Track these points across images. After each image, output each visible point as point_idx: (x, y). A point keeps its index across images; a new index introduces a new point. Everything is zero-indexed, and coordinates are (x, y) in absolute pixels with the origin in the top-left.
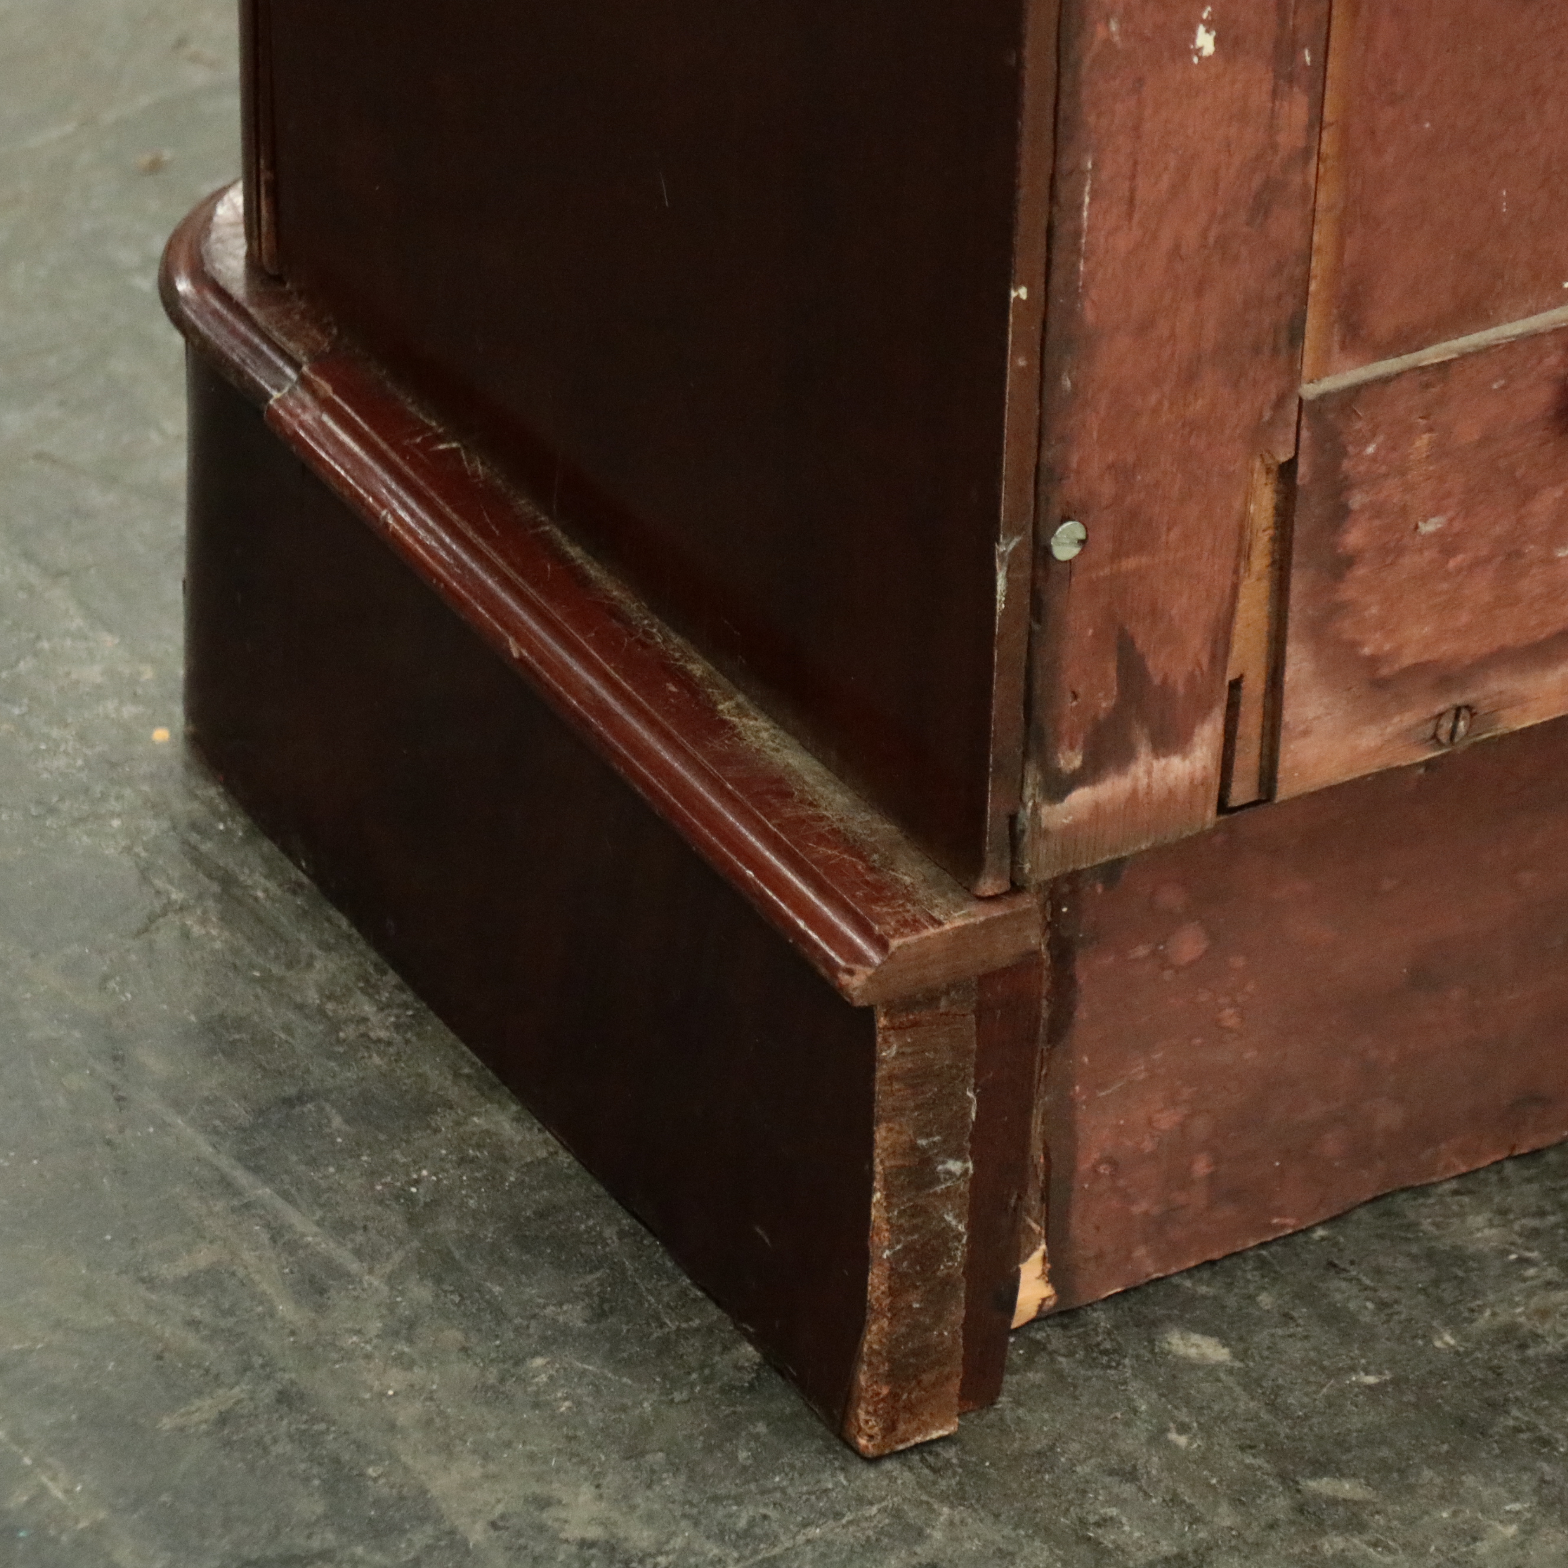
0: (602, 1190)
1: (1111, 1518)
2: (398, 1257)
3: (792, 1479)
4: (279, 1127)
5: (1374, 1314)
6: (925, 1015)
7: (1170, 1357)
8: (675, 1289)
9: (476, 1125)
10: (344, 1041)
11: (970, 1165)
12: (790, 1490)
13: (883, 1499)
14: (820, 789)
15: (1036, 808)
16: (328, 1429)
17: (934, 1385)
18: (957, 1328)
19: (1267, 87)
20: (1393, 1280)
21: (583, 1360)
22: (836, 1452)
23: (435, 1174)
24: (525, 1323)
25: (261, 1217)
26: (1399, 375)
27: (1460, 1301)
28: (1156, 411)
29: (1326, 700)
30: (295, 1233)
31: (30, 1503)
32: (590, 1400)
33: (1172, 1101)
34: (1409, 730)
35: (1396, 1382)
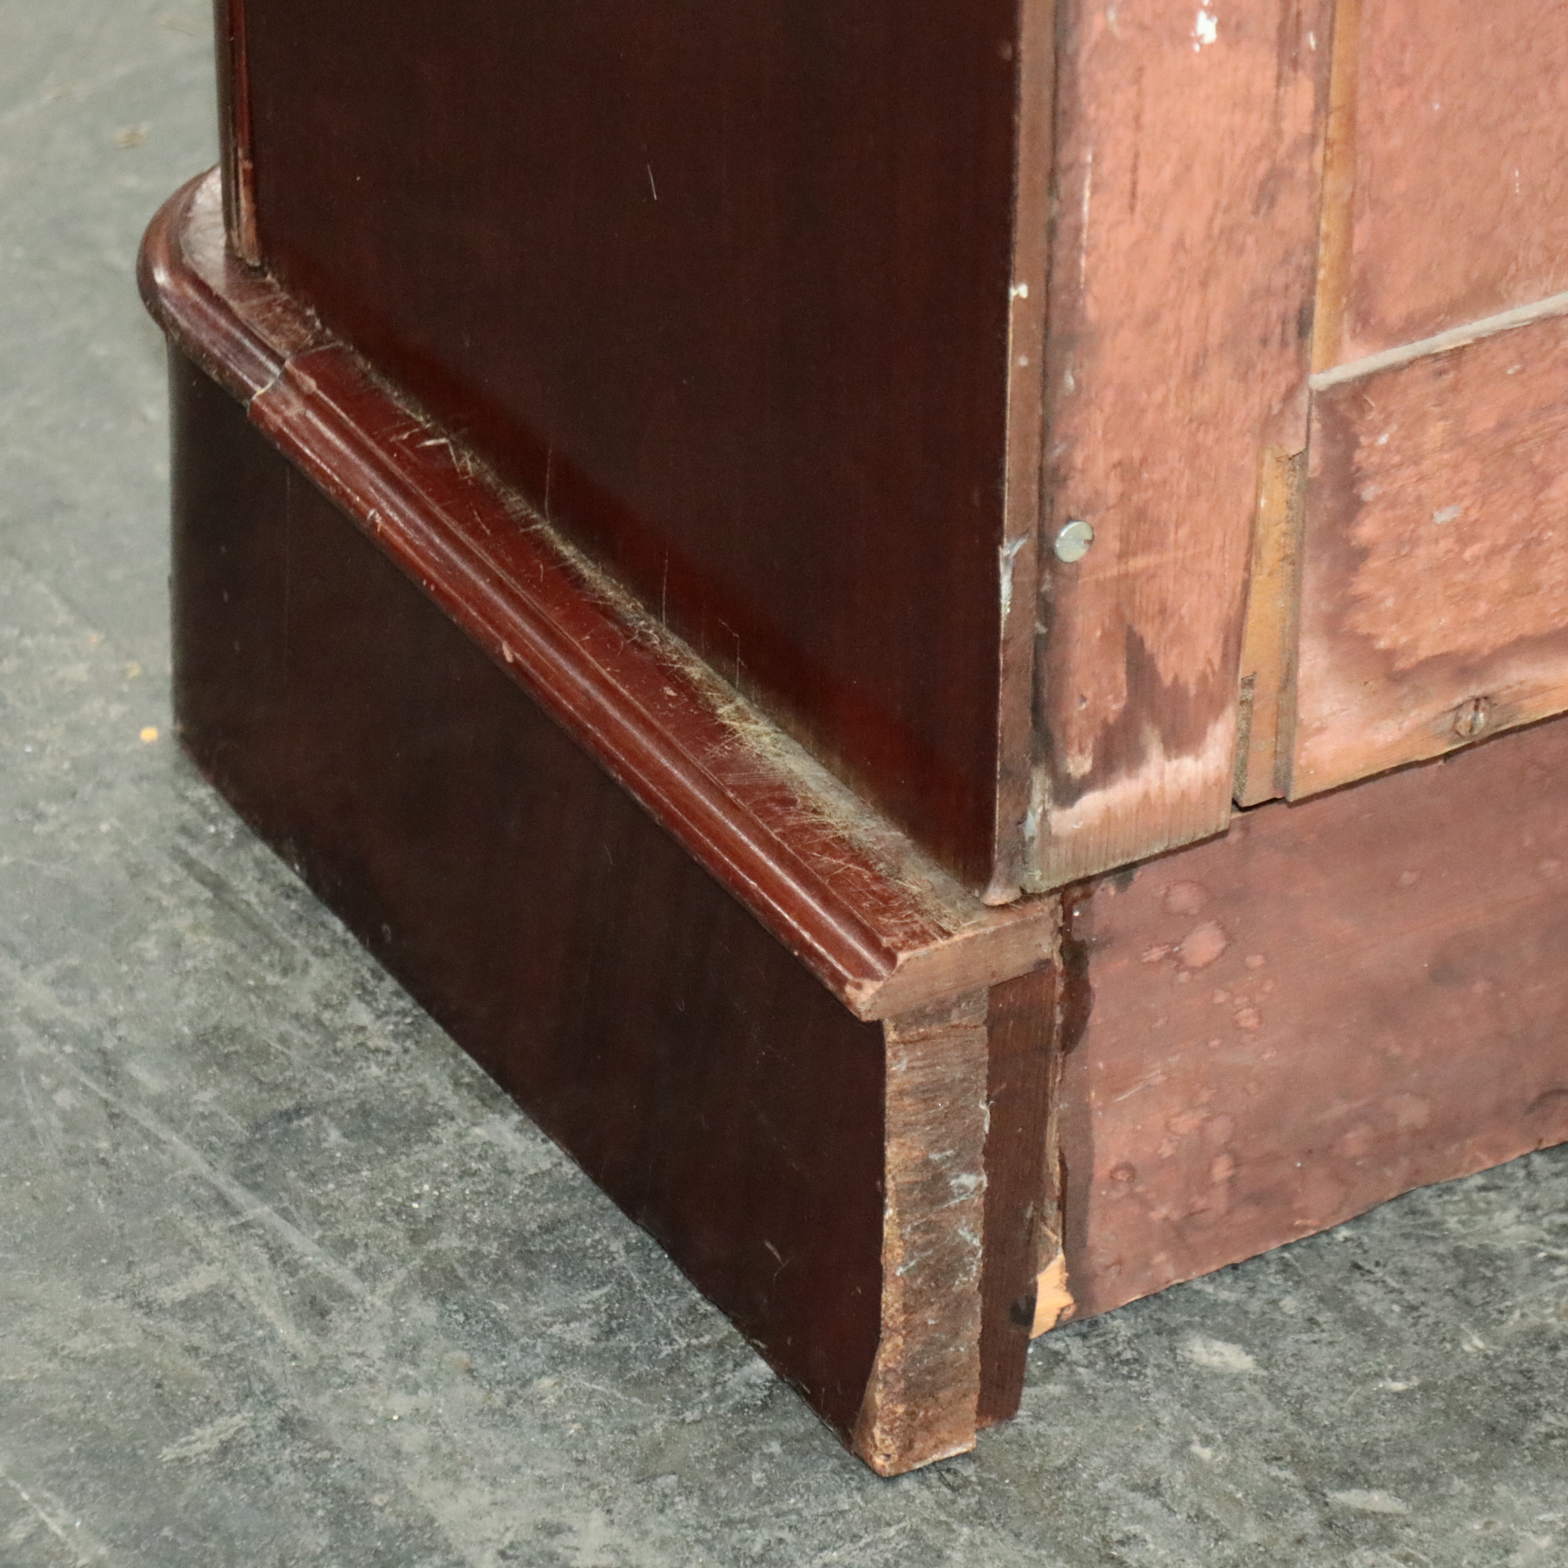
0: (608, 1202)
1: (1135, 1536)
2: (401, 1274)
3: (807, 1501)
4: (278, 1142)
5: (1402, 1317)
6: (936, 1029)
7: (1192, 1366)
8: (684, 1304)
9: (478, 1136)
10: (342, 1050)
11: (984, 1178)
12: (806, 1513)
13: (900, 1521)
14: (823, 795)
15: (1045, 814)
16: (332, 1457)
17: (950, 1403)
18: (974, 1343)
19: (1271, 73)
20: (1420, 1282)
21: (592, 1379)
22: (852, 1471)
23: (438, 1188)
24: (531, 1342)
25: (260, 1237)
26: (1412, 363)
27: (1488, 1303)
28: (1162, 407)
29: (1341, 696)
30: (294, 1252)
31: (29, 1540)
32: (599, 1421)
33: (1191, 1105)
34: (1426, 724)
35: (1425, 1388)
